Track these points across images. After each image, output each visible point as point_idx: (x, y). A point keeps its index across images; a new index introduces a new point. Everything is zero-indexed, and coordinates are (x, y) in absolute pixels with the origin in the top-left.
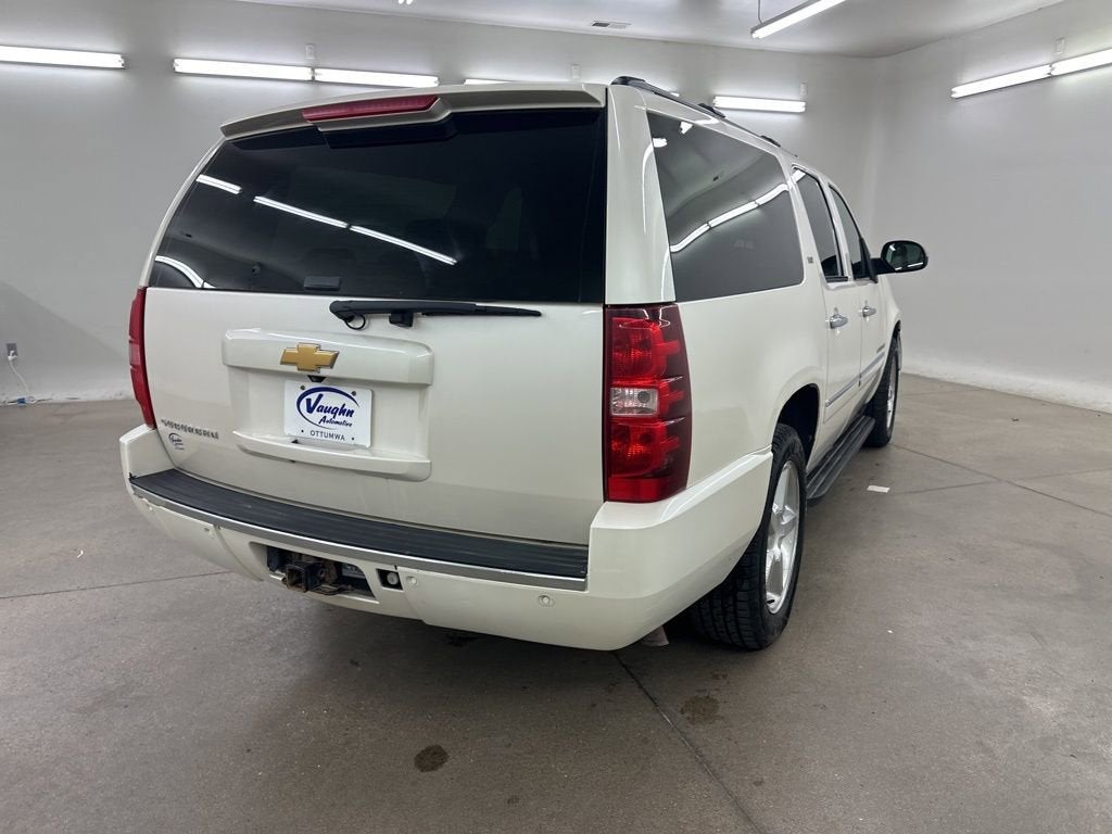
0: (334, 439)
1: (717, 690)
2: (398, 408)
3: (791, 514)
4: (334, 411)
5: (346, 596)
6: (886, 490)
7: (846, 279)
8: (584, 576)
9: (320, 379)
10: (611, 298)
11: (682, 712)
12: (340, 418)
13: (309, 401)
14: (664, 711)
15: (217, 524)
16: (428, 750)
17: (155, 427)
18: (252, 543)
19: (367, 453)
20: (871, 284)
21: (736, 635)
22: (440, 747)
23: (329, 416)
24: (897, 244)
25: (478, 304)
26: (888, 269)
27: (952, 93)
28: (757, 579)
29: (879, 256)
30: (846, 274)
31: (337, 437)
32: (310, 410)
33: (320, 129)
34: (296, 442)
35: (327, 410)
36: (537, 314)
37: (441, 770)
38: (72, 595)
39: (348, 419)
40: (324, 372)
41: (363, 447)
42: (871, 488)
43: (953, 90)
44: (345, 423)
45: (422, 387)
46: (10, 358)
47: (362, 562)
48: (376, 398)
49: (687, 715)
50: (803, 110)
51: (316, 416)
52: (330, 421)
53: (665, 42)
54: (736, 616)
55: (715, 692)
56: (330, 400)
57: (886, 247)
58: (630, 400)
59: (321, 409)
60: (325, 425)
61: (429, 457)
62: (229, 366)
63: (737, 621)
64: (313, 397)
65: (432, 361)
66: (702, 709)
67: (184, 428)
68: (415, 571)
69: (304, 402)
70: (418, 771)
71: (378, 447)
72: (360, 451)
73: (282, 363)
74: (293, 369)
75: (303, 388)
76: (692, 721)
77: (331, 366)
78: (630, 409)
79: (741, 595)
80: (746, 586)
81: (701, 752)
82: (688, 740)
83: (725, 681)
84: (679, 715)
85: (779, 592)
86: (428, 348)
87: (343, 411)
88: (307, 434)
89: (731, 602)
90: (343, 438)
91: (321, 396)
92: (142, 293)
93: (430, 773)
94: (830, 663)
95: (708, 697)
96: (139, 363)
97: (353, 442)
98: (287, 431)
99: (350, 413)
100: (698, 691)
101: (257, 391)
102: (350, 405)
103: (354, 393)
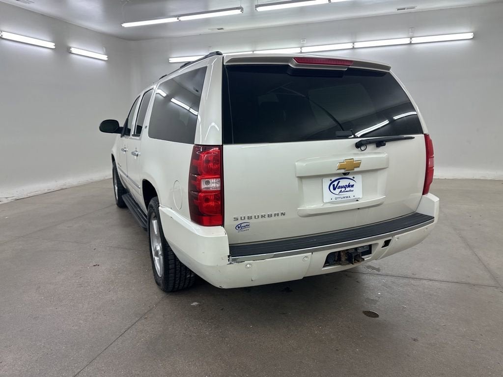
0: (346, 199)
4: (345, 187)
12: (348, 189)
13: (334, 185)
23: (343, 189)
31: (347, 197)
32: (334, 189)
35: (342, 187)
36: (414, 138)
39: (352, 189)
44: (350, 191)
45: (384, 169)
50: (107, 59)
51: (337, 191)
52: (344, 192)
56: (344, 183)
59: (340, 187)
60: (342, 193)
61: (385, 195)
62: (298, 177)
64: (336, 183)
65: (388, 158)
69: (332, 186)
73: (338, 170)
75: (331, 180)
77: (358, 166)
87: (349, 186)
88: (334, 200)
90: (349, 197)
91: (339, 182)
97: (354, 198)
98: (325, 201)
102: (352, 183)
103: (354, 178)
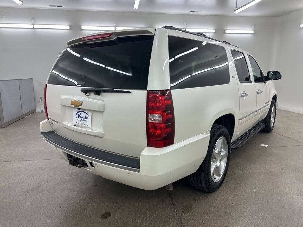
0: (83, 125)
1: (194, 204)
2: (98, 118)
3: (224, 152)
5: (84, 168)
6: (266, 146)
7: (251, 82)
8: (139, 168)
9: (80, 109)
10: (149, 88)
11: (181, 210)
12: (85, 119)
13: (78, 114)
14: (176, 209)
15: (56, 146)
16: (106, 213)
17: (48, 120)
18: (63, 152)
19: (90, 129)
20: (264, 84)
21: (202, 188)
22: (109, 212)
23: (83, 119)
24: (273, 72)
25: (115, 89)
26: (270, 79)
27: (300, 26)
28: (207, 172)
29: (266, 75)
30: (251, 81)
31: (84, 124)
32: (78, 117)
33: (87, 43)
34: (75, 125)
35: (82, 117)
36: (130, 92)
37: (107, 219)
38: (35, 161)
40: (80, 107)
41: (89, 128)
42: (262, 145)
43: (301, 25)
44: (86, 121)
45: (102, 112)
46: (40, 100)
47: (86, 160)
48: (93, 115)
49: (182, 210)
50: (253, 33)
51: (80, 119)
52: (83, 120)
53: (211, 16)
54: (201, 182)
55: (193, 205)
56: (83, 115)
57: (269, 72)
58: (156, 118)
61: (104, 131)
62: (61, 105)
63: (201, 184)
64: (79, 113)
65: (104, 105)
66: (188, 209)
67: (54, 121)
68: (97, 163)
69: (77, 115)
70: (101, 219)
71: (93, 128)
72: (88, 128)
73: (71, 104)
74: (73, 106)
75: (77, 111)
76: (183, 213)
77: (81, 105)
78: (156, 120)
79: (202, 176)
80: (203, 173)
81: (183, 223)
82: (180, 219)
83: (197, 202)
84: (180, 210)
85: (219, 175)
86: (103, 101)
87: (85, 118)
88: (78, 123)
89: (199, 178)
90: (85, 125)
91: (81, 113)
92: (46, 85)
93: (104, 220)
94: (232, 199)
95: (190, 206)
96: (45, 103)
97: (87, 126)
98: (73, 123)
99: (87, 118)
100: (188, 204)
101: (67, 111)
102: (87, 116)
103: (88, 113)
